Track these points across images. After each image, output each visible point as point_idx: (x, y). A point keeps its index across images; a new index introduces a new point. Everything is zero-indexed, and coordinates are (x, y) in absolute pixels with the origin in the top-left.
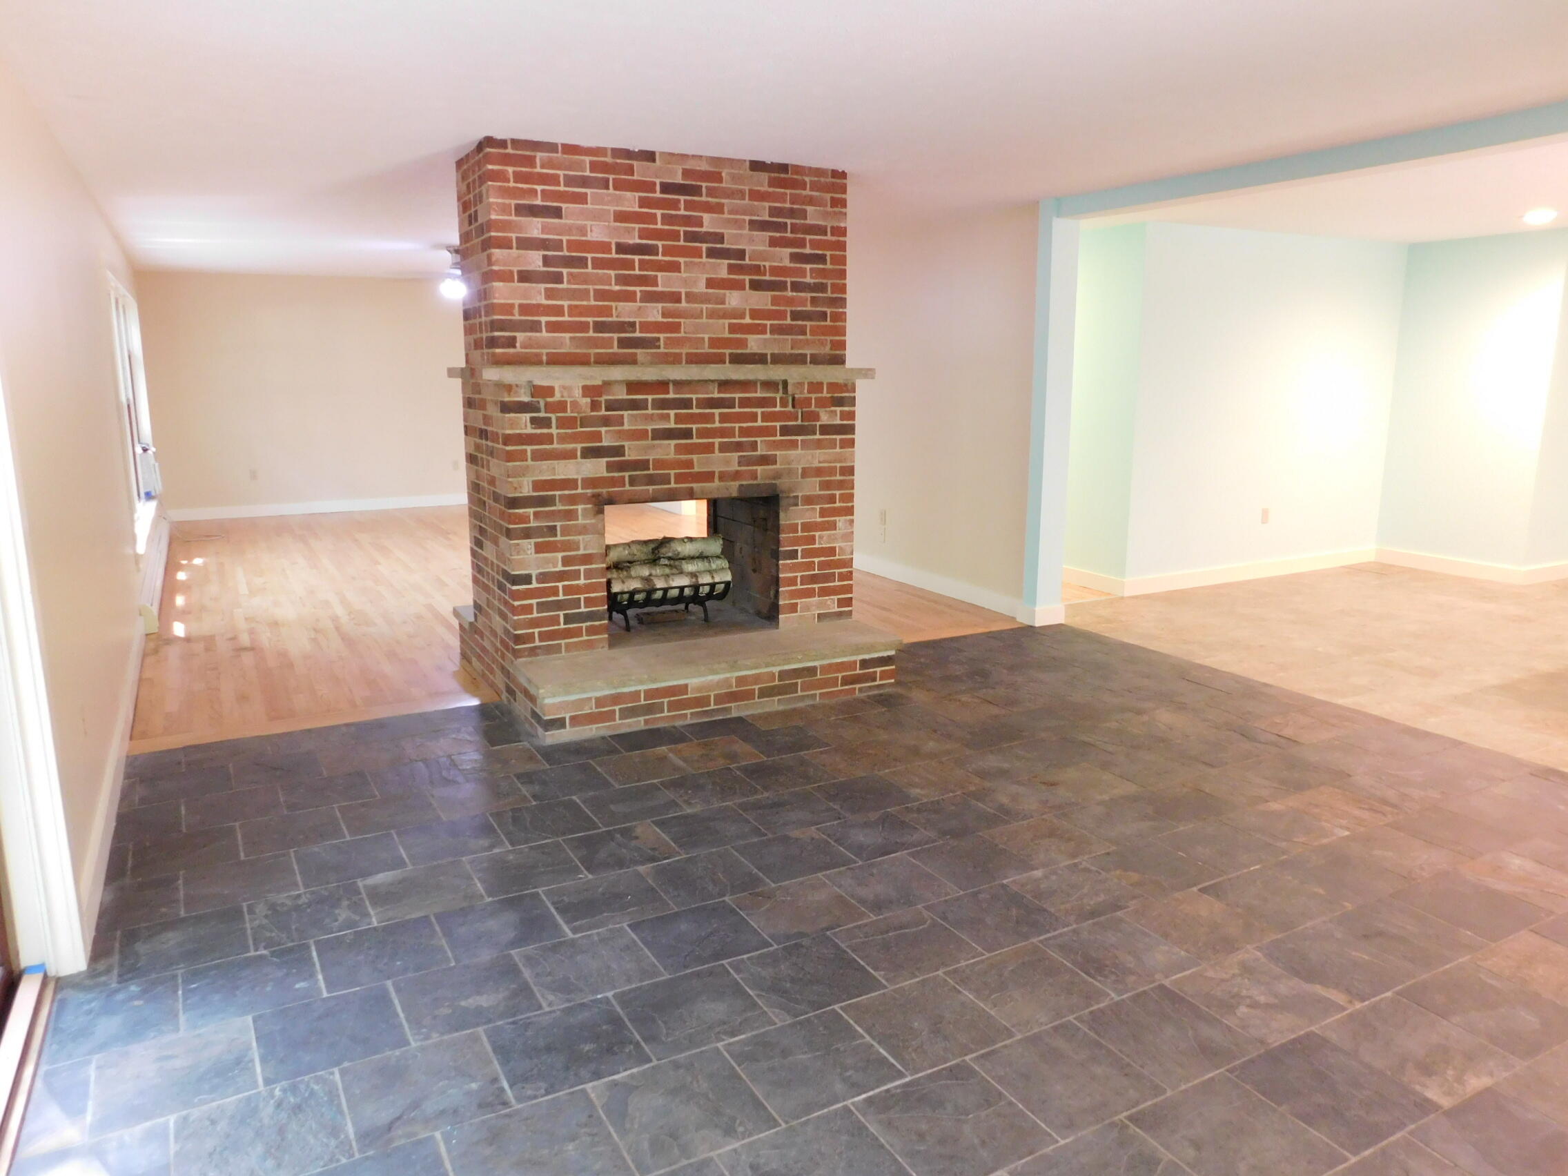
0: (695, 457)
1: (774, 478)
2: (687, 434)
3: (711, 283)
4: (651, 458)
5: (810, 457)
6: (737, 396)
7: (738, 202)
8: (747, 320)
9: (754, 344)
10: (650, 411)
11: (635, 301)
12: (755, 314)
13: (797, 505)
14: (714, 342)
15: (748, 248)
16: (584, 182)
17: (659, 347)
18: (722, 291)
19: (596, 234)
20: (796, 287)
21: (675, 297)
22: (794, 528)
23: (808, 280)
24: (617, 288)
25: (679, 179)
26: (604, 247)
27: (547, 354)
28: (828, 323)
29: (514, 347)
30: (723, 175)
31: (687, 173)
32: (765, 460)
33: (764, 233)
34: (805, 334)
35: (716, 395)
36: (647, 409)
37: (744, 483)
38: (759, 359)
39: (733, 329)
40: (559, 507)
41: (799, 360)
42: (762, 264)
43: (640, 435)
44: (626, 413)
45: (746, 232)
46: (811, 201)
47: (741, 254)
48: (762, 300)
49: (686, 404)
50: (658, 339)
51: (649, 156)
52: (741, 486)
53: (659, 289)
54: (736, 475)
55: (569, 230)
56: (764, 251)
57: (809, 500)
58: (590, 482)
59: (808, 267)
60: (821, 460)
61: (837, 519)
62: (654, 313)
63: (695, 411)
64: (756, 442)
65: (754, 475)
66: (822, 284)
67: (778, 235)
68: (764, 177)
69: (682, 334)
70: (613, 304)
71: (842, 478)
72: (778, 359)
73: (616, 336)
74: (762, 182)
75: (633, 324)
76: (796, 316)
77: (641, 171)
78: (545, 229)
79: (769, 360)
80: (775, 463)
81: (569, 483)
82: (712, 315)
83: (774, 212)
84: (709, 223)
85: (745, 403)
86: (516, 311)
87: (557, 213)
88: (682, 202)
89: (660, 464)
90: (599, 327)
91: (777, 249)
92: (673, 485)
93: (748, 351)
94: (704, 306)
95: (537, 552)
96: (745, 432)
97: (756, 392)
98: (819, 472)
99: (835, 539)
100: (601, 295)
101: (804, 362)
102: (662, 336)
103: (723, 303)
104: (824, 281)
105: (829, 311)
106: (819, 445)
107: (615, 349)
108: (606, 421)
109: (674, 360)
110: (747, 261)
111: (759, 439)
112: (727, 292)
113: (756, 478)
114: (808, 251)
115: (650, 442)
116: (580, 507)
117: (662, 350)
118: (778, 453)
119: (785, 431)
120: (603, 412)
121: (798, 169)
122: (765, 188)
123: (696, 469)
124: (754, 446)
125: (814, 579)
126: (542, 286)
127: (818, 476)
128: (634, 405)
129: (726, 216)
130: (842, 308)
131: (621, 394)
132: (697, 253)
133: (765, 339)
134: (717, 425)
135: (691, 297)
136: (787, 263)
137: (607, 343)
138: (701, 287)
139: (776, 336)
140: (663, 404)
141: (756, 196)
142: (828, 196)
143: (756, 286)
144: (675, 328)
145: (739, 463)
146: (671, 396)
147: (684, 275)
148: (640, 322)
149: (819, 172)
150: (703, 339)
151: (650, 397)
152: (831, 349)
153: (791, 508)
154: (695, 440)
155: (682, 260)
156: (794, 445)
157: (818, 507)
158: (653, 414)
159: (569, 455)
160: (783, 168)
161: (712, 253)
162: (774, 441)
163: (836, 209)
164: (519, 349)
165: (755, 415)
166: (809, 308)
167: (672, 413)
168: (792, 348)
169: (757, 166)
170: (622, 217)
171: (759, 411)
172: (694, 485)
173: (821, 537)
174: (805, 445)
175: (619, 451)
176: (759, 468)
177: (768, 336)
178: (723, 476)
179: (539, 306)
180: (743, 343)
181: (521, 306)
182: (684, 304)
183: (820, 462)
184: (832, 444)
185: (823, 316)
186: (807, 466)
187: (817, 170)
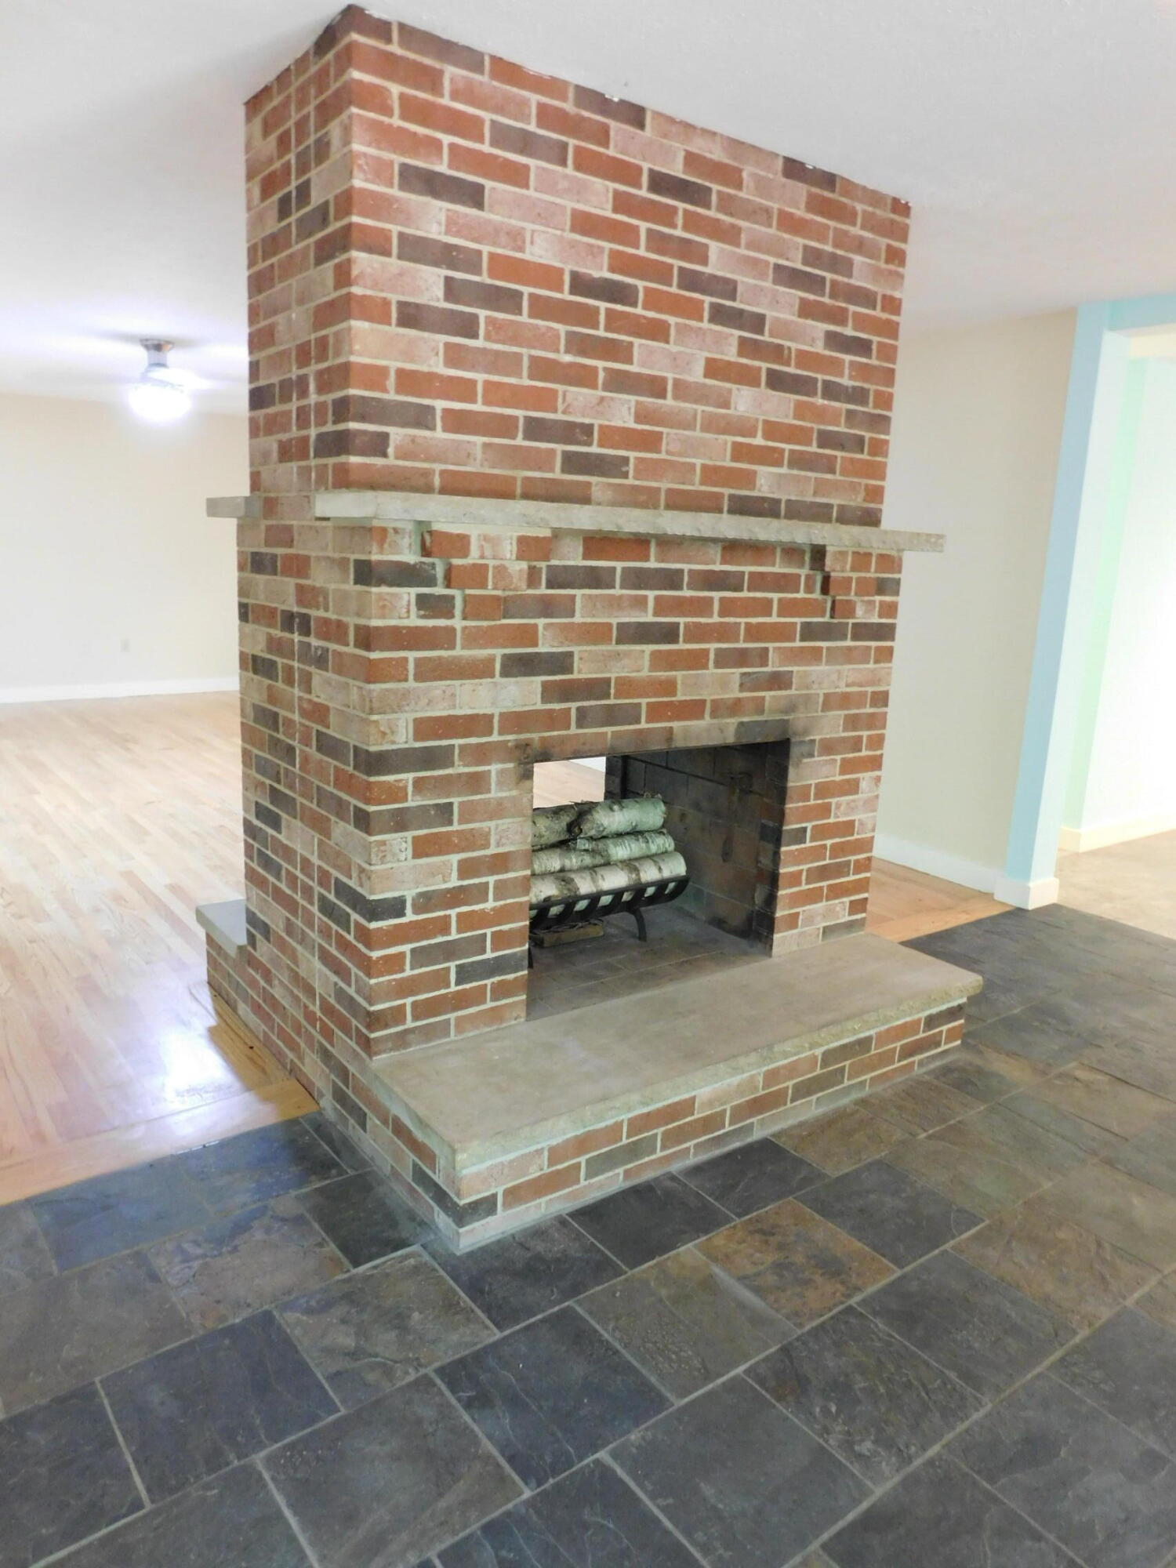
0: (679, 675)
1: (786, 712)
2: (669, 634)
3: (713, 369)
4: (613, 676)
5: (835, 677)
6: (747, 569)
7: (763, 229)
8: (759, 441)
9: (767, 481)
10: (617, 591)
11: (594, 387)
12: (773, 430)
13: (811, 755)
14: (711, 474)
15: (770, 314)
16: (526, 143)
17: (625, 475)
18: (728, 385)
19: (540, 250)
20: (832, 391)
21: (655, 387)
22: (804, 795)
23: (845, 381)
24: (568, 358)
25: (676, 169)
26: (548, 276)
27: (442, 473)
28: (865, 456)
29: (385, 455)
30: (745, 175)
31: (692, 160)
32: (779, 681)
33: (793, 291)
34: (832, 471)
35: (718, 567)
36: (613, 587)
37: (746, 719)
38: (766, 508)
39: (740, 452)
40: (459, 769)
41: (819, 513)
42: (787, 343)
43: (595, 634)
44: (579, 593)
45: (768, 284)
46: (860, 246)
47: (757, 322)
48: (780, 407)
49: (672, 580)
50: (626, 460)
51: (635, 115)
52: (742, 724)
53: (633, 368)
54: (735, 707)
55: (494, 234)
56: (792, 322)
57: (829, 747)
58: (515, 721)
59: (848, 358)
60: (850, 680)
61: (860, 775)
62: (622, 411)
63: (686, 593)
64: (766, 649)
65: (760, 708)
66: (862, 389)
67: (811, 297)
68: (801, 190)
69: (663, 456)
70: (560, 388)
71: (872, 710)
72: (798, 512)
73: (560, 448)
74: (796, 198)
75: (588, 429)
76: (826, 439)
77: (621, 142)
78: (452, 225)
79: (783, 513)
80: (788, 685)
81: (475, 724)
82: (712, 425)
83: (813, 256)
84: (718, 260)
85: (759, 582)
86: (391, 382)
87: (474, 196)
88: (680, 213)
89: (627, 686)
90: (536, 429)
91: (810, 322)
92: (643, 725)
93: (755, 493)
94: (700, 408)
95: (417, 855)
96: (754, 633)
97: (773, 565)
98: (845, 700)
99: (852, 809)
100: (543, 369)
101: (828, 519)
102: (632, 455)
103: (726, 405)
104: (866, 386)
105: (867, 435)
106: (849, 656)
107: (557, 474)
108: (547, 607)
109: (645, 499)
110: (766, 338)
111: (771, 646)
112: (734, 387)
113: (761, 711)
114: (849, 331)
115: (613, 647)
116: (494, 768)
117: (630, 481)
118: (795, 669)
119: (809, 632)
120: (543, 590)
121: (850, 188)
122: (800, 212)
123: (680, 697)
124: (763, 657)
125: (823, 873)
126: (443, 339)
127: (841, 707)
128: (596, 579)
129: (743, 251)
130: (884, 433)
131: (572, 557)
132: (692, 311)
133: (780, 475)
134: (716, 619)
135: (682, 390)
136: (819, 348)
137: (542, 461)
138: (696, 374)
139: (795, 472)
140: (639, 579)
141: (789, 223)
142: (883, 242)
143: (777, 381)
144: (651, 442)
145: (741, 685)
146: (652, 564)
147: (673, 348)
148: (601, 427)
149: (874, 198)
150: (693, 466)
151: (619, 565)
152: (865, 500)
153: (805, 760)
154: (682, 646)
155: (672, 320)
156: (815, 655)
157: (838, 757)
158: (621, 597)
159: (479, 670)
160: (828, 180)
161: (720, 315)
162: (792, 649)
163: (891, 267)
164: (391, 460)
165: (769, 602)
166: (842, 429)
167: (651, 594)
168: (815, 494)
169: (794, 169)
170: (585, 224)
171: (775, 596)
172: (676, 725)
173: (838, 806)
174: (834, 656)
175: (562, 663)
176: (768, 695)
177: (784, 470)
178: (719, 709)
179: (431, 376)
180: (749, 479)
181: (400, 373)
182: (669, 401)
183: (847, 685)
184: (865, 653)
185: (859, 444)
186: (832, 690)
187: (874, 193)
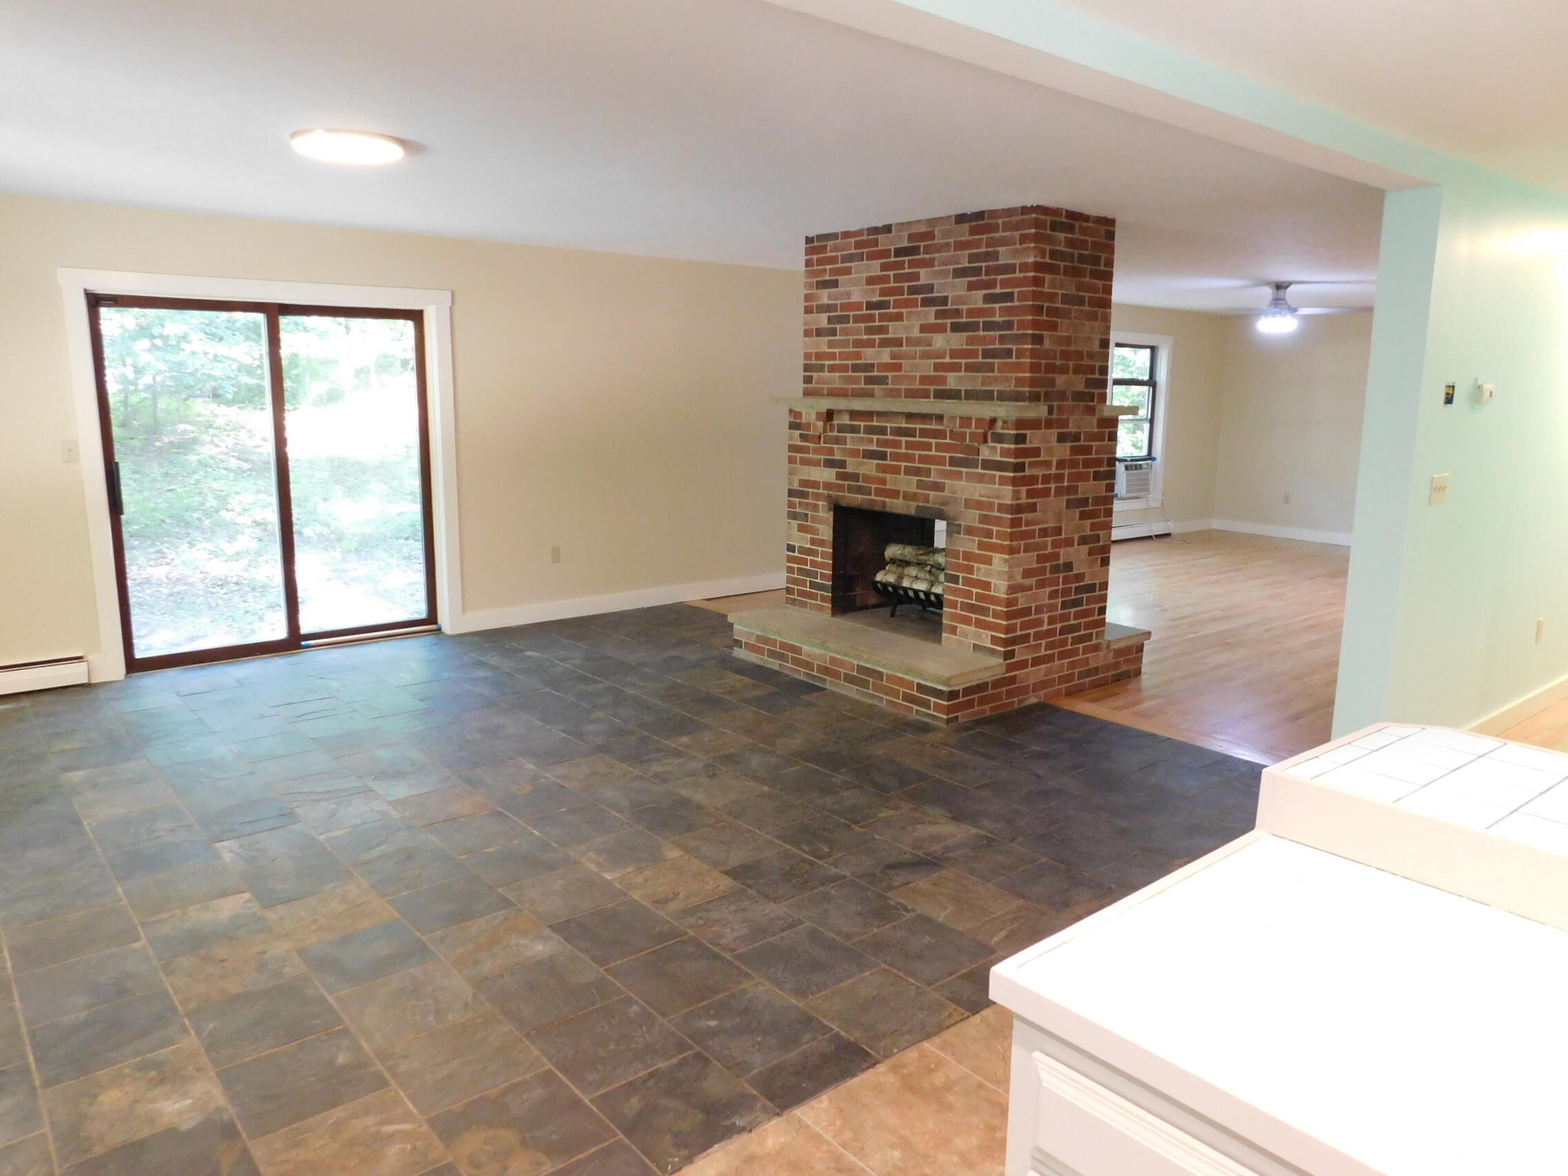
0: (888, 476)
1: (942, 505)
2: (882, 456)
3: (924, 328)
4: (861, 472)
5: (972, 489)
6: (918, 426)
7: (946, 254)
8: (948, 360)
9: (953, 381)
10: (861, 435)
11: (874, 347)
12: (955, 354)
13: (960, 533)
14: (924, 379)
15: (950, 294)
16: (850, 258)
17: (887, 384)
18: (931, 335)
19: (855, 298)
20: (989, 326)
21: (898, 342)
22: (956, 554)
23: (997, 319)
24: (866, 337)
25: (905, 243)
26: (858, 306)
27: (828, 389)
28: (1014, 360)
29: (811, 383)
30: (936, 232)
31: (912, 237)
32: (938, 487)
33: (963, 279)
34: (993, 371)
35: (904, 425)
36: (860, 433)
37: (920, 504)
38: (954, 395)
39: (937, 367)
40: (810, 501)
41: (987, 396)
42: (960, 307)
43: (854, 453)
44: (848, 435)
45: (950, 280)
46: (1003, 242)
47: (944, 301)
48: (958, 341)
49: (882, 431)
50: (887, 377)
51: (887, 229)
52: (918, 506)
53: (889, 336)
54: (914, 497)
55: (841, 296)
56: (964, 295)
57: (970, 531)
58: (828, 486)
59: (997, 306)
60: (982, 494)
61: (994, 555)
62: (885, 356)
63: (889, 437)
64: (930, 469)
65: (927, 499)
66: (1009, 321)
67: (975, 279)
68: (966, 227)
69: (903, 373)
70: (862, 350)
71: (998, 514)
72: (971, 395)
73: (863, 374)
74: (964, 230)
75: (872, 365)
76: (987, 354)
77: (884, 242)
78: (830, 297)
79: (962, 396)
80: (943, 490)
81: (814, 484)
82: (925, 356)
83: (973, 258)
84: (924, 276)
85: (924, 433)
86: (813, 357)
87: (835, 284)
88: (907, 262)
89: (867, 478)
90: (856, 368)
91: (973, 292)
92: (873, 497)
93: (947, 387)
94: (918, 349)
95: (799, 531)
96: (923, 459)
97: (932, 424)
98: (979, 505)
99: (990, 574)
100: (858, 343)
101: (992, 399)
102: (890, 374)
103: (930, 345)
104: (1011, 318)
105: (1014, 347)
106: (980, 479)
107: (863, 386)
108: (837, 441)
109: (894, 394)
110: (949, 307)
111: (932, 467)
112: (934, 335)
113: (928, 502)
114: (998, 290)
115: (861, 460)
116: (821, 503)
117: (890, 386)
118: (946, 481)
119: (953, 462)
120: (836, 434)
121: (993, 214)
122: (966, 238)
123: (888, 487)
124: (928, 473)
125: (971, 608)
126: (827, 339)
127: (978, 509)
128: (854, 429)
129: (936, 268)
131: (846, 420)
132: (913, 304)
133: (960, 377)
134: (903, 451)
135: (910, 341)
136: (980, 304)
137: (856, 380)
138: (916, 333)
139: (969, 374)
140: (870, 430)
141: (960, 246)
142: (1017, 234)
143: (956, 328)
144: (898, 367)
145: (917, 486)
146: (875, 423)
147: (905, 323)
148: (878, 364)
149: (1009, 212)
150: (916, 376)
151: (862, 424)
152: (1015, 386)
153: (955, 535)
154: (888, 462)
155: (904, 310)
156: (958, 476)
157: (976, 539)
158: (863, 438)
159: (816, 463)
160: (980, 215)
161: (927, 303)
162: (944, 470)
163: (1024, 246)
164: (814, 385)
165: (931, 444)
166: (997, 346)
167: (875, 437)
168: (982, 385)
169: (961, 218)
170: (871, 281)
171: (933, 441)
172: (887, 500)
173: (979, 569)
174: (970, 477)
175: (842, 464)
176: (932, 493)
177: (962, 374)
178: (906, 496)
179: (824, 353)
180: (943, 380)
181: (816, 353)
182: (904, 348)
183: (981, 496)
184: (992, 480)
185: (1009, 353)
186: (970, 497)
187: (1009, 210)
